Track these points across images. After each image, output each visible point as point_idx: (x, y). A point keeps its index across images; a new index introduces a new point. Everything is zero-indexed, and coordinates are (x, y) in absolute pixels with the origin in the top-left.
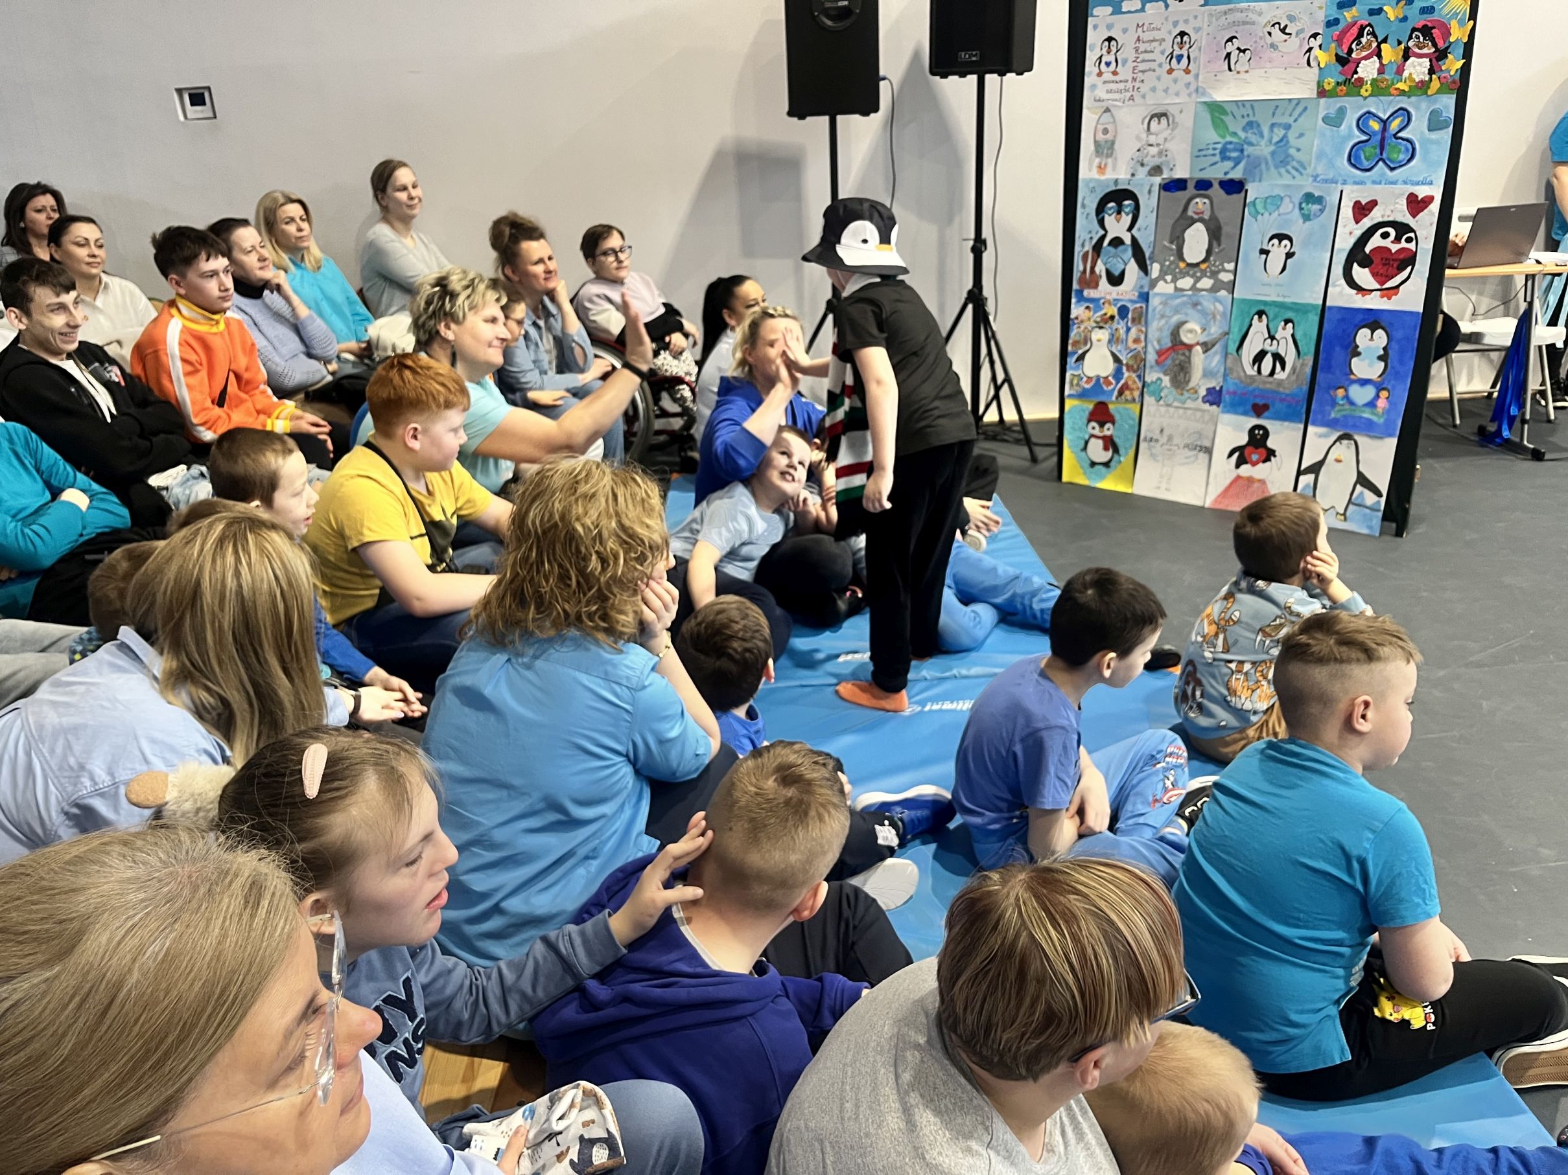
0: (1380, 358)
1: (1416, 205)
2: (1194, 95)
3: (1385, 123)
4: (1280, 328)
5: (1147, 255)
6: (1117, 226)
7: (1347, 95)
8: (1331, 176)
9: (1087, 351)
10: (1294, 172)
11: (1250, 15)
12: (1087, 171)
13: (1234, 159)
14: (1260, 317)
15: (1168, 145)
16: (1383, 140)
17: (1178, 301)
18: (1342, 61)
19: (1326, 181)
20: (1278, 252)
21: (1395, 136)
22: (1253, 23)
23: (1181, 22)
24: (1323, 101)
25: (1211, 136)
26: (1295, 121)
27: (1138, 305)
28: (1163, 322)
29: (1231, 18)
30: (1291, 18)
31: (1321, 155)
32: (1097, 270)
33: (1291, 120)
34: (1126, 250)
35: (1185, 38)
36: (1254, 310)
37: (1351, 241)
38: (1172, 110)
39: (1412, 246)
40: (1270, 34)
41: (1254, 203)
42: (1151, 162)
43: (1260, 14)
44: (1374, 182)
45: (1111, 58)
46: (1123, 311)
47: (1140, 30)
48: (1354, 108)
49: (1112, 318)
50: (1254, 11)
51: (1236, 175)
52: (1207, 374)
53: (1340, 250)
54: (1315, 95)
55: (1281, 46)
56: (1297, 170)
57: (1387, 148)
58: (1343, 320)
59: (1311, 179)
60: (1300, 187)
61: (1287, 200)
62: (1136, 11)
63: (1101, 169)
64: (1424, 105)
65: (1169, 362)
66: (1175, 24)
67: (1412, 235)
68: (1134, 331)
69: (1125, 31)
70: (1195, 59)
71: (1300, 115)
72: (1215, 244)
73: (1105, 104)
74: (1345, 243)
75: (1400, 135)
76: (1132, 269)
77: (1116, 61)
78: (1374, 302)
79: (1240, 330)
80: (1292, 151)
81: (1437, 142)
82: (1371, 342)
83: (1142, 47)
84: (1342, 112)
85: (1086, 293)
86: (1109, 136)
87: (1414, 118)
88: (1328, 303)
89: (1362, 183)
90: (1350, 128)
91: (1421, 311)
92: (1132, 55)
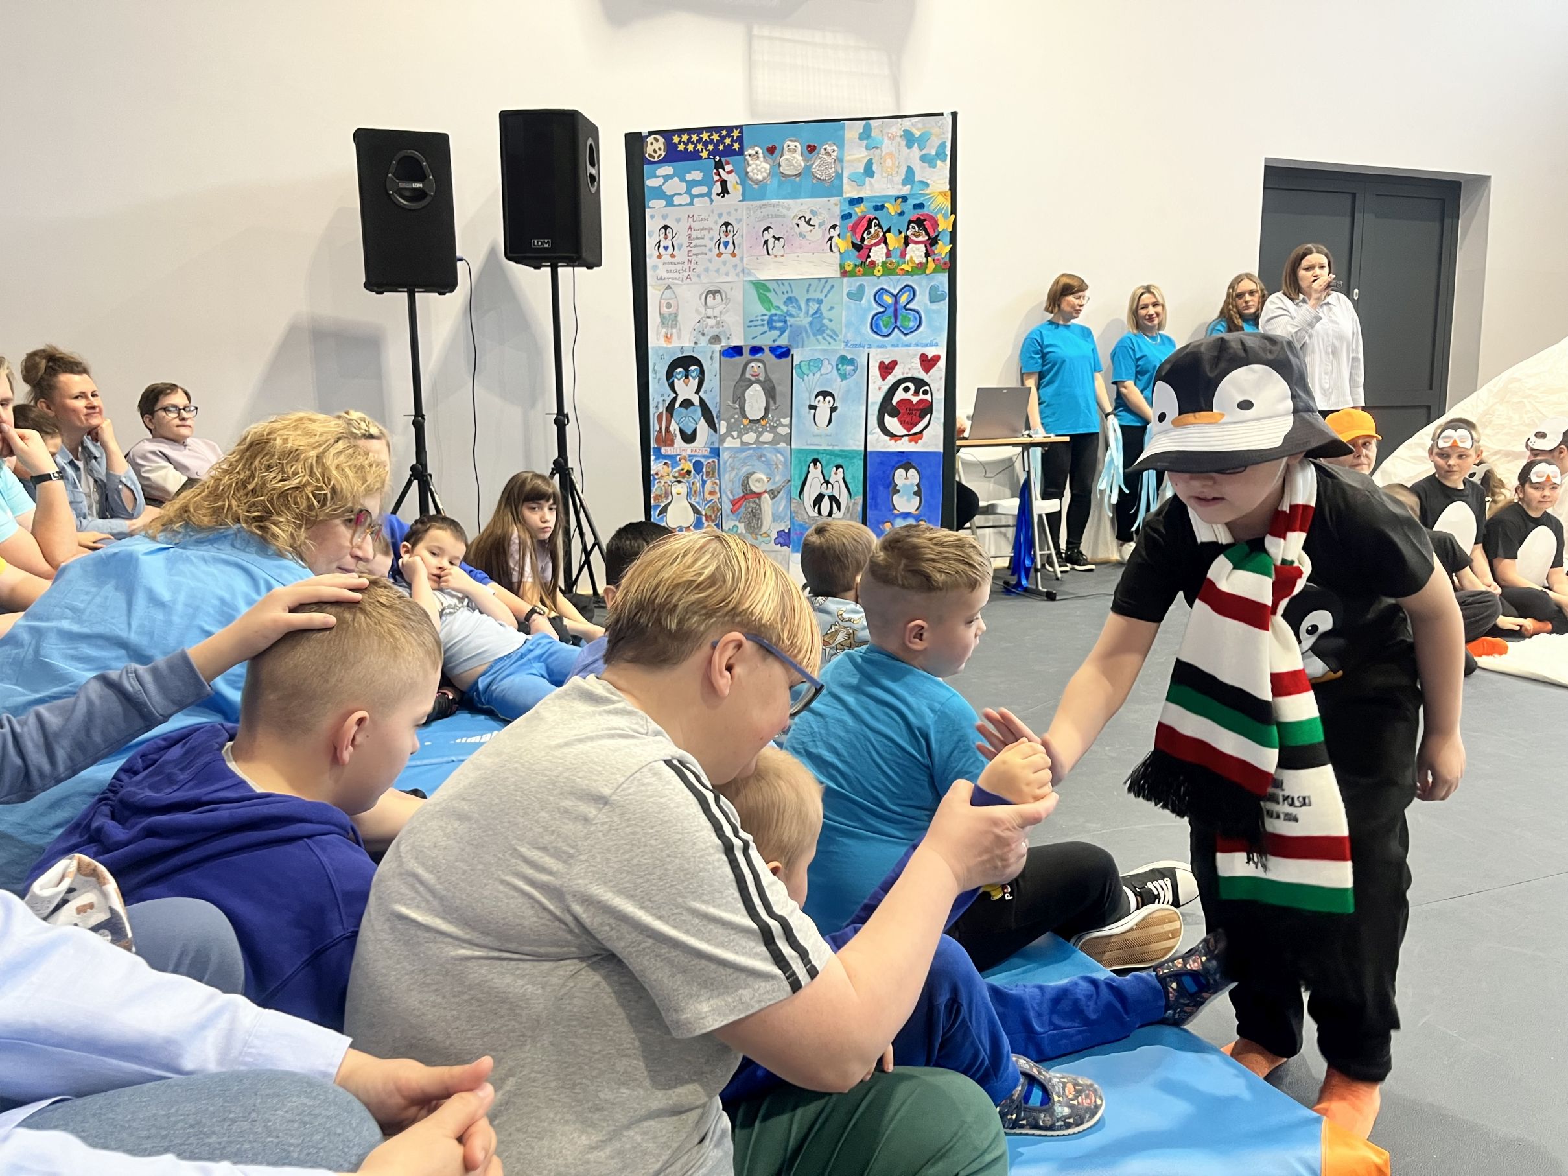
0: (915, 493)
1: (928, 363)
2: (741, 275)
3: (896, 297)
4: (833, 473)
5: (715, 415)
6: (686, 389)
7: (864, 275)
8: (858, 342)
9: (669, 503)
10: (828, 338)
11: (781, 209)
12: (654, 340)
13: (779, 329)
14: (815, 465)
15: (724, 318)
16: (896, 310)
17: (744, 454)
18: (858, 247)
19: (855, 346)
20: (824, 406)
21: (905, 307)
22: (784, 216)
23: (725, 215)
24: (845, 280)
25: (759, 309)
26: (826, 296)
27: (711, 460)
28: (734, 473)
29: (765, 211)
30: (813, 212)
31: (849, 324)
32: (671, 429)
33: (822, 296)
34: (695, 411)
35: (729, 227)
36: (810, 460)
37: (881, 395)
38: (723, 288)
39: (928, 397)
40: (798, 225)
41: (799, 365)
42: (711, 332)
43: (789, 209)
44: (893, 346)
45: (668, 243)
46: (698, 466)
47: (691, 220)
48: (871, 285)
49: (689, 472)
50: (783, 206)
51: (783, 341)
52: (776, 518)
53: (874, 403)
54: (838, 275)
55: (808, 235)
56: (831, 337)
57: (900, 318)
58: (882, 463)
59: (843, 344)
60: (836, 351)
61: (826, 362)
62: (686, 204)
63: (668, 338)
64: (924, 282)
65: (742, 509)
66: (720, 215)
67: (927, 388)
68: (709, 484)
69: (678, 220)
70: (739, 245)
71: (829, 292)
72: (771, 402)
73: (667, 282)
74: (876, 397)
75: (908, 306)
76: (703, 427)
77: (673, 246)
78: (904, 446)
79: (800, 478)
80: (826, 321)
81: (938, 312)
82: (906, 480)
83: (694, 234)
84: (861, 288)
85: (663, 450)
86: (672, 310)
87: (917, 293)
88: (869, 449)
89: (883, 346)
90: (869, 301)
91: (942, 451)
92: (686, 241)
